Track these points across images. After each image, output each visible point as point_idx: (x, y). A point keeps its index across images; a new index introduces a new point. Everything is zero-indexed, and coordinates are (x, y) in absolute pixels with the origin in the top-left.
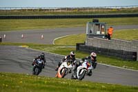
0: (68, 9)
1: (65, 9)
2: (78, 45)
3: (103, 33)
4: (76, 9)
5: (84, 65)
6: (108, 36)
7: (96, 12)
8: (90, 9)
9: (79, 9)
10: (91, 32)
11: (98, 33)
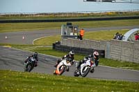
0: (45, 14)
1: (42, 14)
2: (54, 45)
3: (76, 34)
4: (52, 14)
5: (88, 63)
6: (80, 37)
7: (69, 17)
8: (64, 14)
9: (55, 14)
10: (65, 33)
11: (72, 34)
